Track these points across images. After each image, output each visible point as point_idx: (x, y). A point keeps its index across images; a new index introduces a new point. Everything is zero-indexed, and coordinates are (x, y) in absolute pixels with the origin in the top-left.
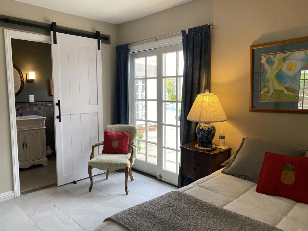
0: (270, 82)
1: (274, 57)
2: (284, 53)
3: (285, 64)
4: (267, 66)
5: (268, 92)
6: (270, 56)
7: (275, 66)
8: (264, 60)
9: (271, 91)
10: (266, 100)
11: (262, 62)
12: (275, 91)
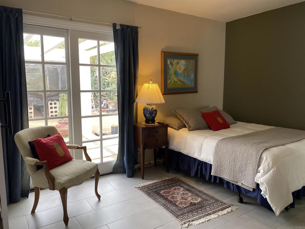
0: (172, 76)
1: (173, 61)
2: (177, 60)
3: (178, 66)
4: (170, 66)
5: (171, 82)
6: (172, 60)
7: (174, 67)
8: (169, 63)
9: (173, 82)
10: (170, 87)
11: (168, 63)
12: (174, 81)
